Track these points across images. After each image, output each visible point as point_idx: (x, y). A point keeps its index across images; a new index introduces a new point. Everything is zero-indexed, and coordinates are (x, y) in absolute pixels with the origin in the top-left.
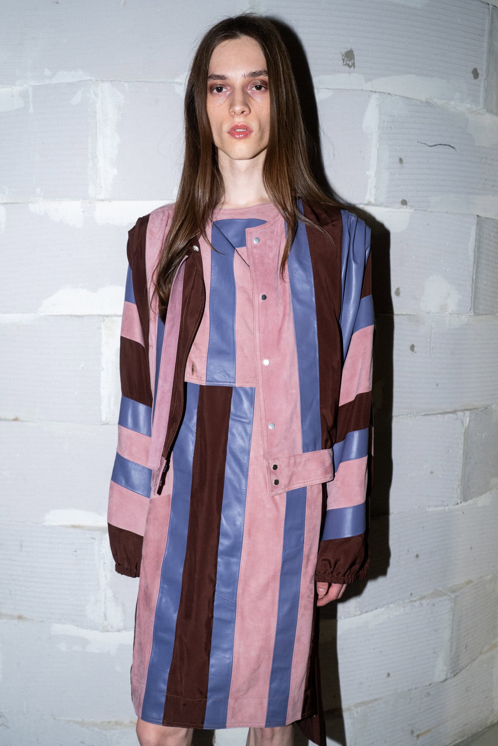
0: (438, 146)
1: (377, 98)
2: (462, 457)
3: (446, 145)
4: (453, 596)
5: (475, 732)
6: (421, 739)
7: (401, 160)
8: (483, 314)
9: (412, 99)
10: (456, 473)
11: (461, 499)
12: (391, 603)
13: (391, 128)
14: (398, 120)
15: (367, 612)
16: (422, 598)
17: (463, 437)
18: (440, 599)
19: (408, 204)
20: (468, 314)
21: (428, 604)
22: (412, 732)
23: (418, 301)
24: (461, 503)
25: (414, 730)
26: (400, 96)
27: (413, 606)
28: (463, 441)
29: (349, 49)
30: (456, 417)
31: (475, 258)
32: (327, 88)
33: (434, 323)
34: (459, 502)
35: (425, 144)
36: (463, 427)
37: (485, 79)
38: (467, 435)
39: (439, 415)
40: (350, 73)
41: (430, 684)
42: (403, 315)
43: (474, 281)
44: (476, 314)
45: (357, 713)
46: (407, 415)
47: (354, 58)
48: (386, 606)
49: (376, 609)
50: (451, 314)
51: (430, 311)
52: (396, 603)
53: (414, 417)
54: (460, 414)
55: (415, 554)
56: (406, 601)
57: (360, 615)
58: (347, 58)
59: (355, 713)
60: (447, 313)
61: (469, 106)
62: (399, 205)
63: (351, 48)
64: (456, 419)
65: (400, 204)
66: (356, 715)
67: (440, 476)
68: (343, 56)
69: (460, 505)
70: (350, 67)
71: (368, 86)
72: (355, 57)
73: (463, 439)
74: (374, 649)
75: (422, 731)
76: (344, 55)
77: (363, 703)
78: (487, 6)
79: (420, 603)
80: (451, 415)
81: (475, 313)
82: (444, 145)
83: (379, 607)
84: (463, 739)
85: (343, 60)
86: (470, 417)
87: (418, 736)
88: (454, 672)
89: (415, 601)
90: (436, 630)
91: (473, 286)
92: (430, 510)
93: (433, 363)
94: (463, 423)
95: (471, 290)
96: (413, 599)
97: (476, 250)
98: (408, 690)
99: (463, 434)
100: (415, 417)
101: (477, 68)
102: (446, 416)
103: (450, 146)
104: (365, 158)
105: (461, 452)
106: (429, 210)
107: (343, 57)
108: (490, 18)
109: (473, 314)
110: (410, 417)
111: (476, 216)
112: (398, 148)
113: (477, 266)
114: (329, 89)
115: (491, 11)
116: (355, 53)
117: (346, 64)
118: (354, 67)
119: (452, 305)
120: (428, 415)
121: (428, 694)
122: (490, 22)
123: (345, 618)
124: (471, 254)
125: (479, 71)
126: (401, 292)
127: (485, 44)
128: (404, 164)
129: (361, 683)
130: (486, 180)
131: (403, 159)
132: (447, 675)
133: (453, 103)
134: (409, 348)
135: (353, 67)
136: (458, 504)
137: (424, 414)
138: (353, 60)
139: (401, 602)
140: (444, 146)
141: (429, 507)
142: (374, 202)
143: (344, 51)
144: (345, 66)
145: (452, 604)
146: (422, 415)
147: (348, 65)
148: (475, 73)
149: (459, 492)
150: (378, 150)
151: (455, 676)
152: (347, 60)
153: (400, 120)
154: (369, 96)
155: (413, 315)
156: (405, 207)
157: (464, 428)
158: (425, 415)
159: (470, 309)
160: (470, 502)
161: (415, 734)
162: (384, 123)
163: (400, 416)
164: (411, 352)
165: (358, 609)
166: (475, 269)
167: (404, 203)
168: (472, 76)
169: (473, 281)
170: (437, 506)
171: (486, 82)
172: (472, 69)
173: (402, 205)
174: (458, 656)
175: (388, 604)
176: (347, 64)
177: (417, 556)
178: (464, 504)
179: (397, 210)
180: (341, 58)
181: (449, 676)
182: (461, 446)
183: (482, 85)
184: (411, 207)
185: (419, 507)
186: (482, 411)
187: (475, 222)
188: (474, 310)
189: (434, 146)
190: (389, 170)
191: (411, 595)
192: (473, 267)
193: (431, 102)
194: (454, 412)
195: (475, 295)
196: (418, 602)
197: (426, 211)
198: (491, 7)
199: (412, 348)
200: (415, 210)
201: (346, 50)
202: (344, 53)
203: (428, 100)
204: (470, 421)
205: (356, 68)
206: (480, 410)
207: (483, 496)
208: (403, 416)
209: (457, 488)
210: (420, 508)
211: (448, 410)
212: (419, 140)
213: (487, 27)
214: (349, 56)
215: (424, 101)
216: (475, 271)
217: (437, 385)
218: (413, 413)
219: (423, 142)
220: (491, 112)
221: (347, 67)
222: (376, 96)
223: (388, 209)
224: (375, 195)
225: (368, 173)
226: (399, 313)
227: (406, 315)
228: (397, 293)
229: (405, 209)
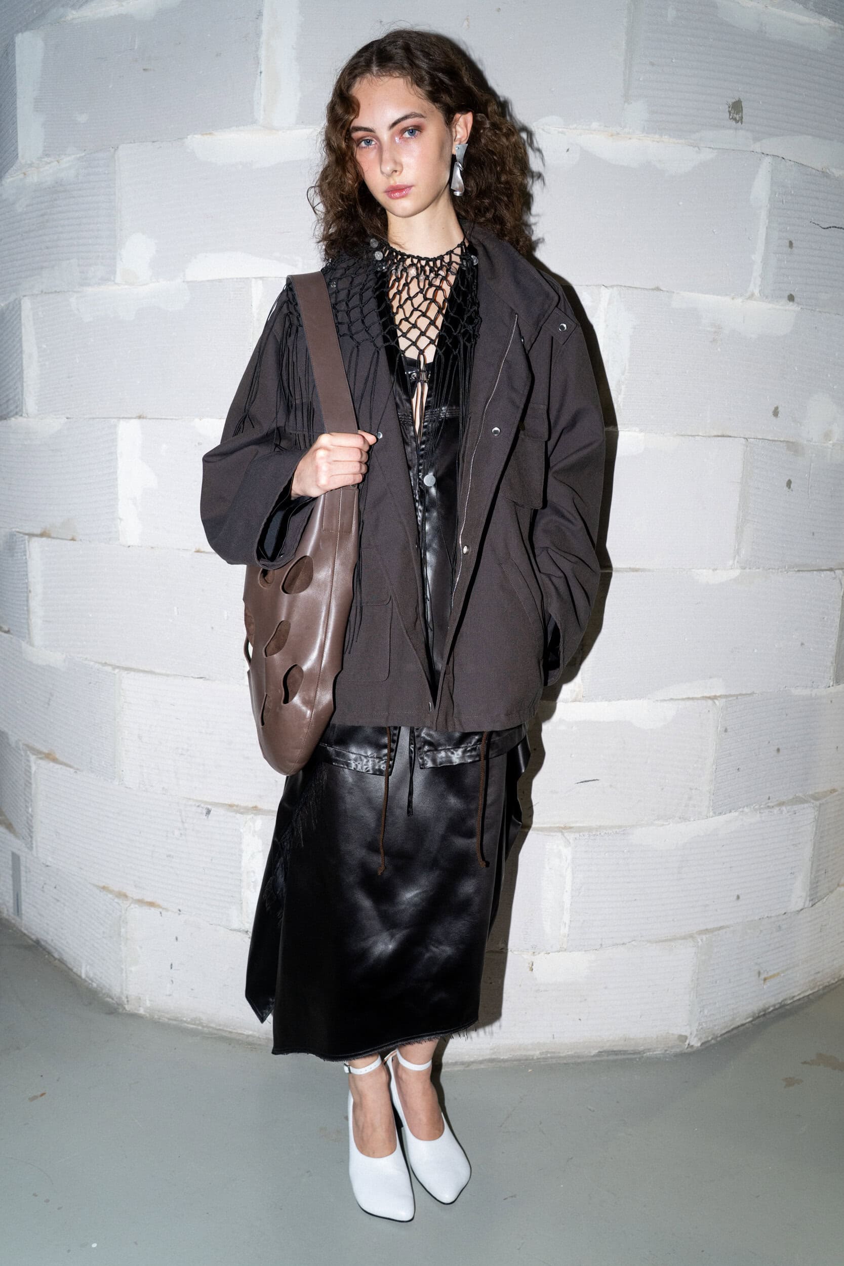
0: (832, 229)
1: (769, 163)
2: (838, 627)
3: (841, 228)
4: (818, 803)
5: (828, 984)
6: (768, 983)
7: (791, 244)
9: (808, 167)
10: (830, 646)
11: (833, 680)
12: (747, 806)
13: (783, 202)
15: (720, 814)
16: (781, 804)
17: (840, 601)
18: (802, 805)
19: (796, 299)
21: (788, 812)
22: (759, 973)
23: (799, 425)
24: (833, 686)
25: (762, 971)
26: (795, 162)
27: (771, 812)
28: (840, 606)
29: (737, 99)
30: (833, 576)
32: (709, 147)
33: (814, 455)
34: (832, 683)
35: (818, 225)
39: (815, 573)
40: (736, 129)
41: (785, 913)
42: (780, 441)
45: (702, 940)
46: (778, 569)
47: (742, 110)
48: (739, 810)
49: (730, 812)
50: (834, 445)
51: (812, 439)
52: (752, 807)
53: (785, 572)
54: (838, 572)
55: (776, 748)
56: (762, 806)
58: (734, 110)
59: (699, 940)
60: (830, 442)
62: (785, 300)
63: (740, 98)
64: (834, 579)
65: (788, 300)
66: (700, 943)
67: (812, 649)
68: (729, 107)
69: (832, 688)
70: (737, 122)
71: (757, 147)
72: (744, 109)
74: (723, 863)
75: (771, 974)
76: (731, 106)
77: (707, 931)
79: (779, 810)
80: (828, 573)
83: (734, 809)
84: (814, 991)
85: (730, 112)
87: (765, 980)
88: (813, 899)
89: (773, 807)
90: (796, 845)
92: (797, 692)
93: (810, 507)
94: (841, 584)
96: (769, 804)
98: (760, 919)
100: (787, 573)
102: (823, 574)
104: (750, 238)
105: (838, 620)
106: (818, 310)
107: (730, 109)
110: (781, 572)
112: (788, 228)
114: (712, 148)
116: (744, 105)
117: (732, 118)
118: (742, 122)
119: (838, 433)
120: (802, 571)
121: (780, 928)
123: (695, 820)
126: (780, 412)
128: (794, 249)
129: (706, 906)
131: (793, 242)
132: (804, 903)
134: (784, 484)
135: (740, 123)
136: (829, 687)
138: (741, 113)
139: (757, 807)
140: (839, 230)
141: (797, 687)
142: (759, 296)
143: (731, 101)
144: (731, 120)
145: (816, 813)
146: (795, 571)
147: (735, 119)
149: (832, 671)
150: (767, 228)
151: (814, 905)
152: (734, 113)
153: (792, 192)
154: (760, 160)
155: (792, 443)
156: (791, 303)
157: (843, 590)
158: (799, 571)
160: (841, 687)
161: (762, 977)
162: (775, 195)
163: (771, 570)
164: (786, 488)
165: (711, 809)
167: (791, 298)
170: (806, 687)
174: (818, 882)
175: (744, 807)
176: (734, 117)
177: (778, 750)
178: (835, 689)
179: (782, 307)
180: (727, 110)
181: (806, 906)
182: (838, 613)
184: (800, 304)
185: (785, 687)
189: (828, 228)
190: (777, 256)
191: (769, 799)
193: (828, 171)
194: (832, 570)
196: (777, 809)
197: (814, 311)
199: (789, 483)
200: (803, 308)
201: (734, 100)
202: (730, 104)
203: (824, 169)
205: (744, 123)
208: (774, 571)
209: (831, 666)
210: (785, 689)
211: (825, 567)
212: (812, 219)
214: (736, 107)
215: (819, 169)
217: (813, 534)
218: (786, 567)
219: (816, 223)
221: (734, 122)
222: (768, 160)
223: (771, 306)
224: (760, 286)
225: (753, 257)
226: (776, 439)
227: (784, 441)
228: (776, 413)
229: (792, 307)
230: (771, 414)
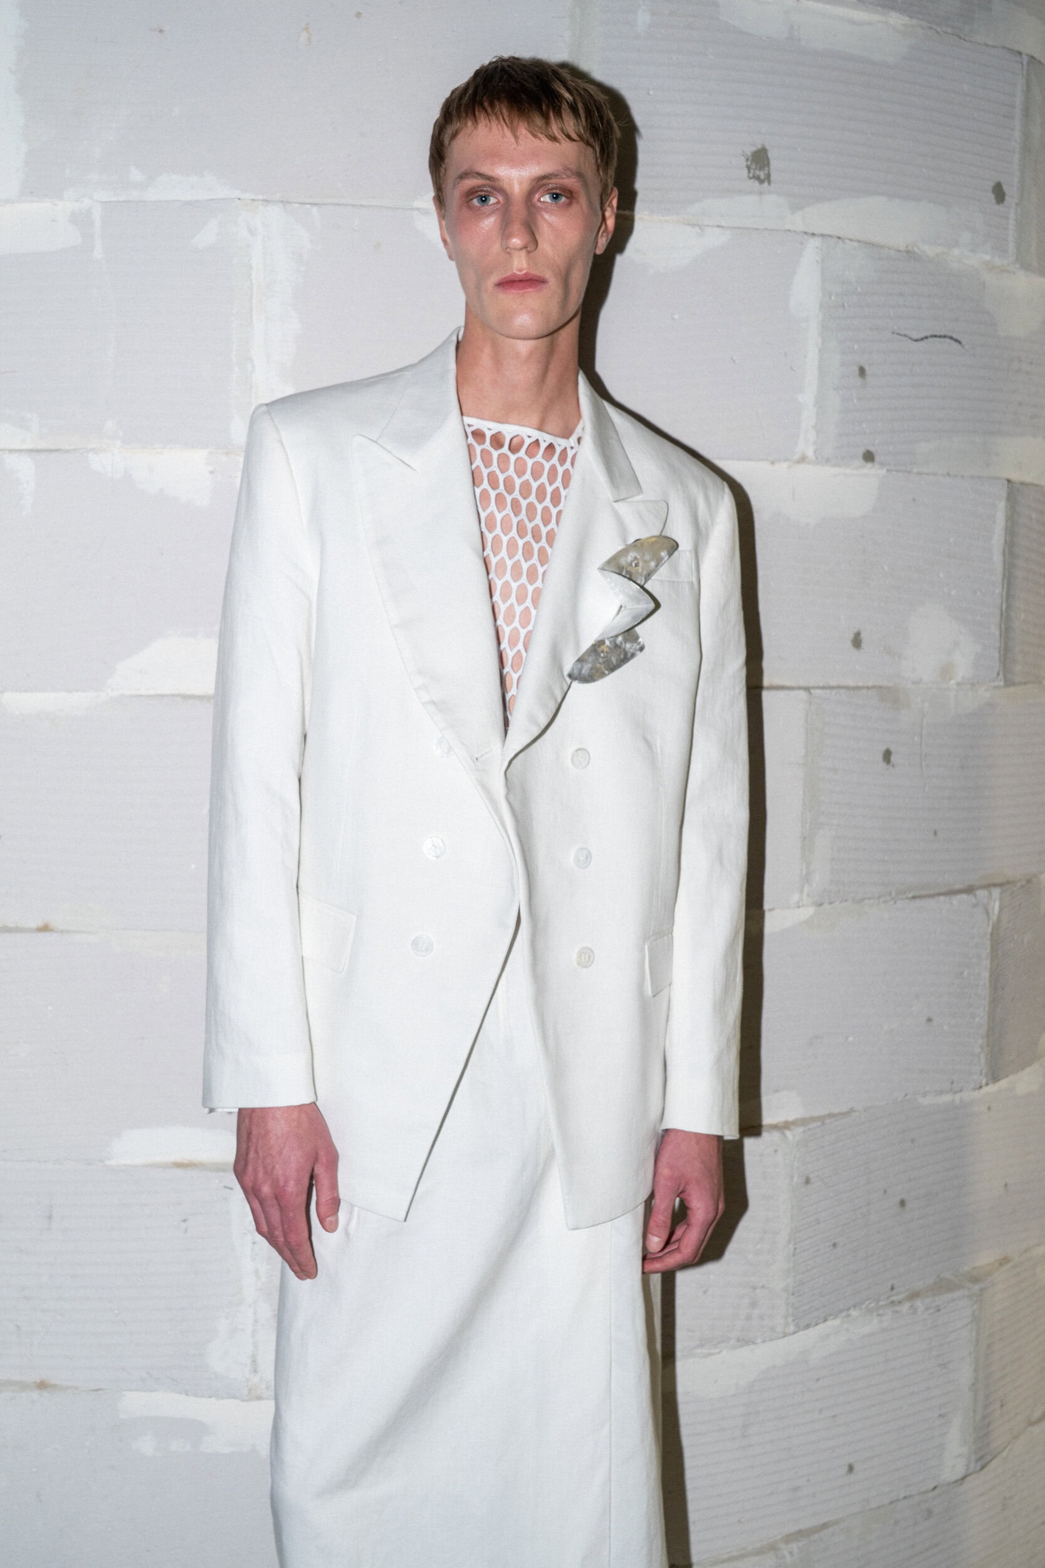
0: (930, 339)
1: (817, 248)
2: (987, 985)
3: (945, 337)
4: (975, 1289)
7: (862, 371)
8: (1020, 684)
9: (882, 247)
10: (977, 1020)
11: (987, 1076)
12: (855, 1307)
13: (844, 306)
14: (856, 289)
15: (808, 1326)
16: (914, 1295)
17: (988, 943)
18: (950, 1296)
19: (876, 459)
20: (993, 684)
21: (927, 1309)
23: (897, 659)
24: (987, 1084)
26: (858, 241)
27: (897, 1312)
28: (988, 950)
29: (760, 147)
30: (974, 901)
31: (1004, 569)
32: (718, 226)
33: (927, 704)
34: (984, 1082)
35: (906, 336)
36: (989, 920)
37: (1017, 205)
38: (996, 939)
39: (942, 898)
40: (761, 193)
41: (935, 1488)
42: (867, 687)
43: (1004, 614)
44: (1009, 683)
45: (791, 1553)
46: (879, 898)
47: (768, 164)
48: (844, 1313)
49: (825, 1320)
50: (958, 684)
51: (921, 679)
52: (864, 1307)
53: (892, 902)
54: (982, 894)
55: (898, 1199)
56: (881, 1303)
57: (794, 1333)
58: (756, 164)
59: (786, 1553)
60: (952, 682)
61: (988, 258)
62: (859, 461)
63: (763, 146)
64: (975, 906)
65: (861, 460)
66: (788, 1559)
67: (946, 1027)
68: (747, 160)
69: (985, 1090)
70: (761, 182)
71: (797, 221)
72: (771, 162)
73: (989, 947)
74: (821, 1411)
76: (751, 158)
77: (800, 1534)
78: (1018, 59)
79: (912, 1306)
80: (964, 896)
81: (1005, 681)
82: (940, 337)
83: (830, 1315)
85: (749, 168)
86: (1001, 899)
88: (981, 1458)
89: (900, 1302)
90: (943, 1366)
91: (1003, 625)
92: (925, 1101)
93: (927, 789)
94: (988, 913)
95: (998, 633)
96: (894, 1298)
97: (1007, 552)
98: (891, 1503)
99: (989, 936)
100: (895, 903)
101: (1002, 181)
102: (956, 900)
103: (951, 338)
104: (794, 368)
105: (986, 974)
106: (915, 470)
107: (749, 163)
108: (1024, 81)
109: (1002, 683)
110: (885, 902)
111: (1006, 483)
112: (856, 347)
113: (1009, 584)
114: (722, 227)
115: (1025, 67)
116: (770, 155)
117: (754, 176)
118: (769, 183)
119: (963, 667)
120: (920, 897)
121: (929, 1513)
122: (1025, 89)
123: (764, 1342)
124: (997, 559)
125: (1005, 188)
126: (863, 641)
127: (1017, 134)
128: (867, 378)
129: (796, 1489)
130: (1020, 404)
131: (866, 367)
132: (968, 1466)
133: (956, 252)
134: (880, 757)
135: (766, 184)
136: (981, 1087)
137: (910, 895)
138: (766, 168)
139: (872, 1305)
140: (942, 339)
141: (925, 1095)
142: (814, 458)
143: (750, 150)
144: (752, 180)
145: (975, 1307)
146: (908, 898)
147: (758, 178)
148: (999, 193)
149: (983, 1060)
150: (820, 350)
151: (982, 1468)
152: (755, 169)
153: (859, 290)
154: (802, 243)
155: (888, 688)
156: (869, 465)
157: (991, 923)
158: (914, 897)
159: (998, 674)
160: (1003, 1084)
162: (830, 297)
164: (882, 765)
165: (790, 1320)
166: (1005, 590)
167: (869, 457)
168: (992, 197)
169: (1002, 615)
170: (942, 1092)
171: (1019, 210)
172: (992, 184)
173: (865, 463)
174: (989, 1424)
175: (849, 1309)
176: (756, 176)
177: (902, 1203)
178: (992, 1088)
179: (855, 472)
180: (745, 163)
181: (970, 1471)
182: (986, 963)
183: (1012, 216)
184: (882, 464)
185: (906, 1095)
186: (1022, 886)
187: (1004, 493)
188: (1005, 676)
189: (922, 339)
190: (841, 392)
191: (892, 1288)
192: (1001, 587)
193: (916, 250)
194: (970, 890)
195: (1006, 644)
196: (907, 1305)
197: (909, 472)
198: (1025, 59)
199: (887, 756)
200: (888, 470)
201: (754, 149)
202: (749, 154)
203: (910, 248)
204: (1001, 910)
205: (772, 185)
206: (1019, 885)
207: (1028, 1070)
208: (871, 901)
209: (980, 1053)
210: (908, 1097)
211: (957, 887)
212: (895, 328)
213: (1019, 100)
214: (759, 160)
215: (902, 249)
216: (1004, 594)
217: (935, 833)
218: (890, 894)
219: (902, 333)
220: (1026, 267)
221: (757, 183)
222: (815, 243)
223: (837, 470)
224: (815, 443)
225: (801, 398)
226: (860, 684)
227: (874, 687)
228: (857, 642)
229: (870, 469)
230: (849, 644)
